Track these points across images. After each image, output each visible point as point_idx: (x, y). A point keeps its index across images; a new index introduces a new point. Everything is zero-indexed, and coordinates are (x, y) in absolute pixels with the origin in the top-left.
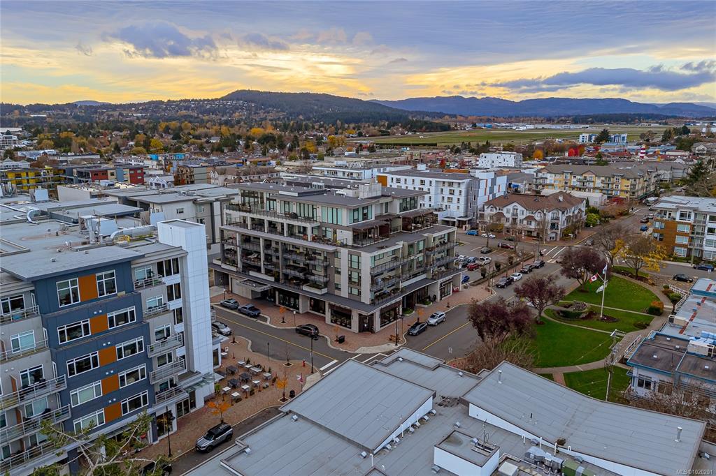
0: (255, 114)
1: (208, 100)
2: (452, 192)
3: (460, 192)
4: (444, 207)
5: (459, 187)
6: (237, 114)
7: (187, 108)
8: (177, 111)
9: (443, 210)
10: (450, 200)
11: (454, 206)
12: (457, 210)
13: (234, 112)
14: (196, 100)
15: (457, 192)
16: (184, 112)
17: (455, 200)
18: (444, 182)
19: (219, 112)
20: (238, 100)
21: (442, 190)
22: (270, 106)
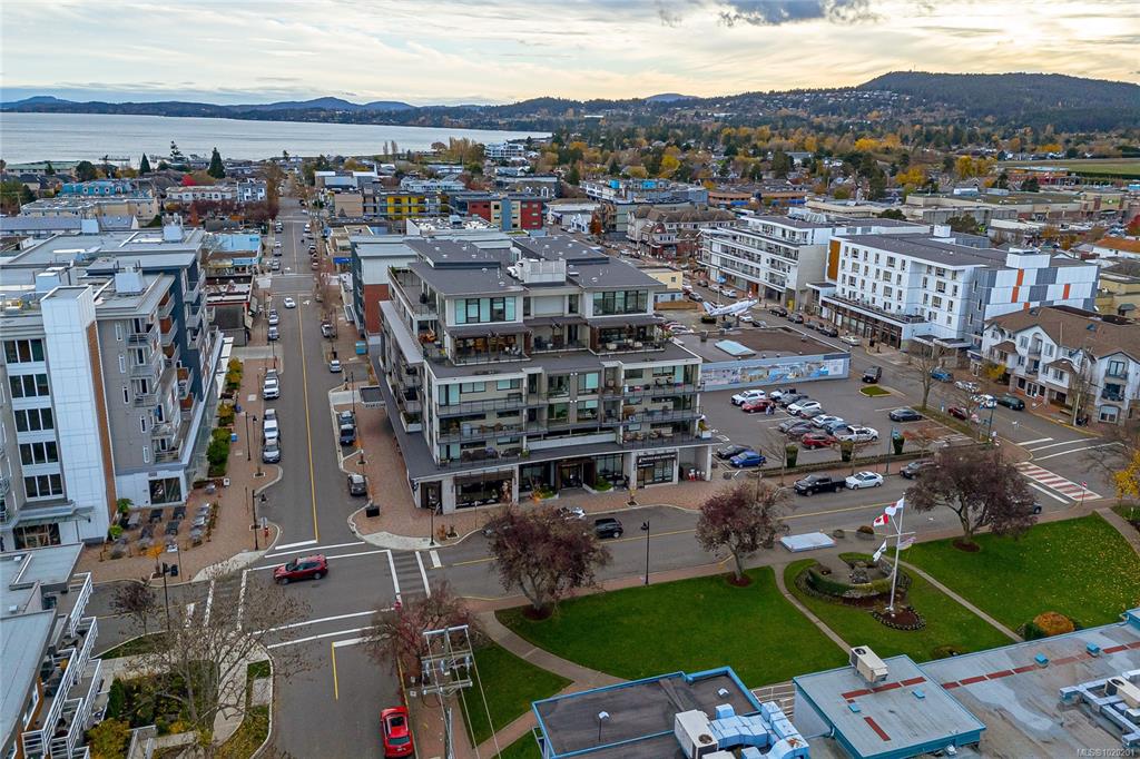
0: (906, 113)
1: (833, 91)
2: (941, 288)
3: (956, 288)
4: (926, 315)
5: (954, 278)
6: (875, 113)
7: (796, 104)
8: (780, 108)
9: (922, 320)
10: (937, 302)
11: (942, 314)
12: (946, 325)
13: (870, 111)
14: (814, 91)
15: (949, 290)
16: (790, 111)
17: (945, 305)
18: (930, 267)
19: (845, 110)
20: (883, 89)
21: (926, 280)
22: (938, 100)
